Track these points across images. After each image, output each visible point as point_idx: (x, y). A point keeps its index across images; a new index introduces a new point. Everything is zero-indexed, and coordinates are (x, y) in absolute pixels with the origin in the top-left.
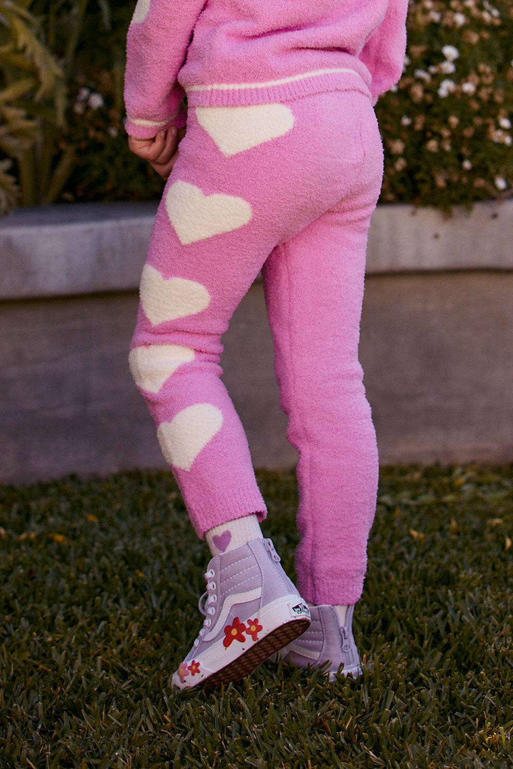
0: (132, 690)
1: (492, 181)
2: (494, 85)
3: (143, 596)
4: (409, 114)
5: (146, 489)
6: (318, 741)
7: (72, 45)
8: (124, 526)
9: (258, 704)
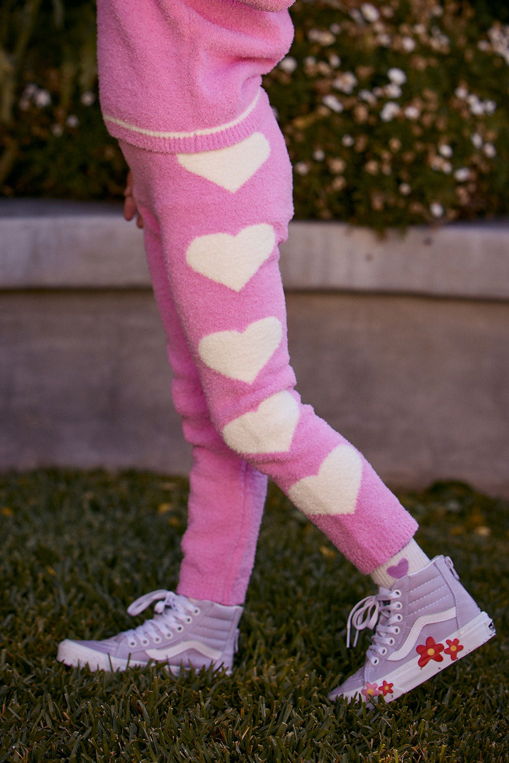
0: (34, 684)
1: (428, 207)
2: (438, 112)
3: (52, 592)
6: (213, 749)
7: (23, 41)
9: (157, 708)
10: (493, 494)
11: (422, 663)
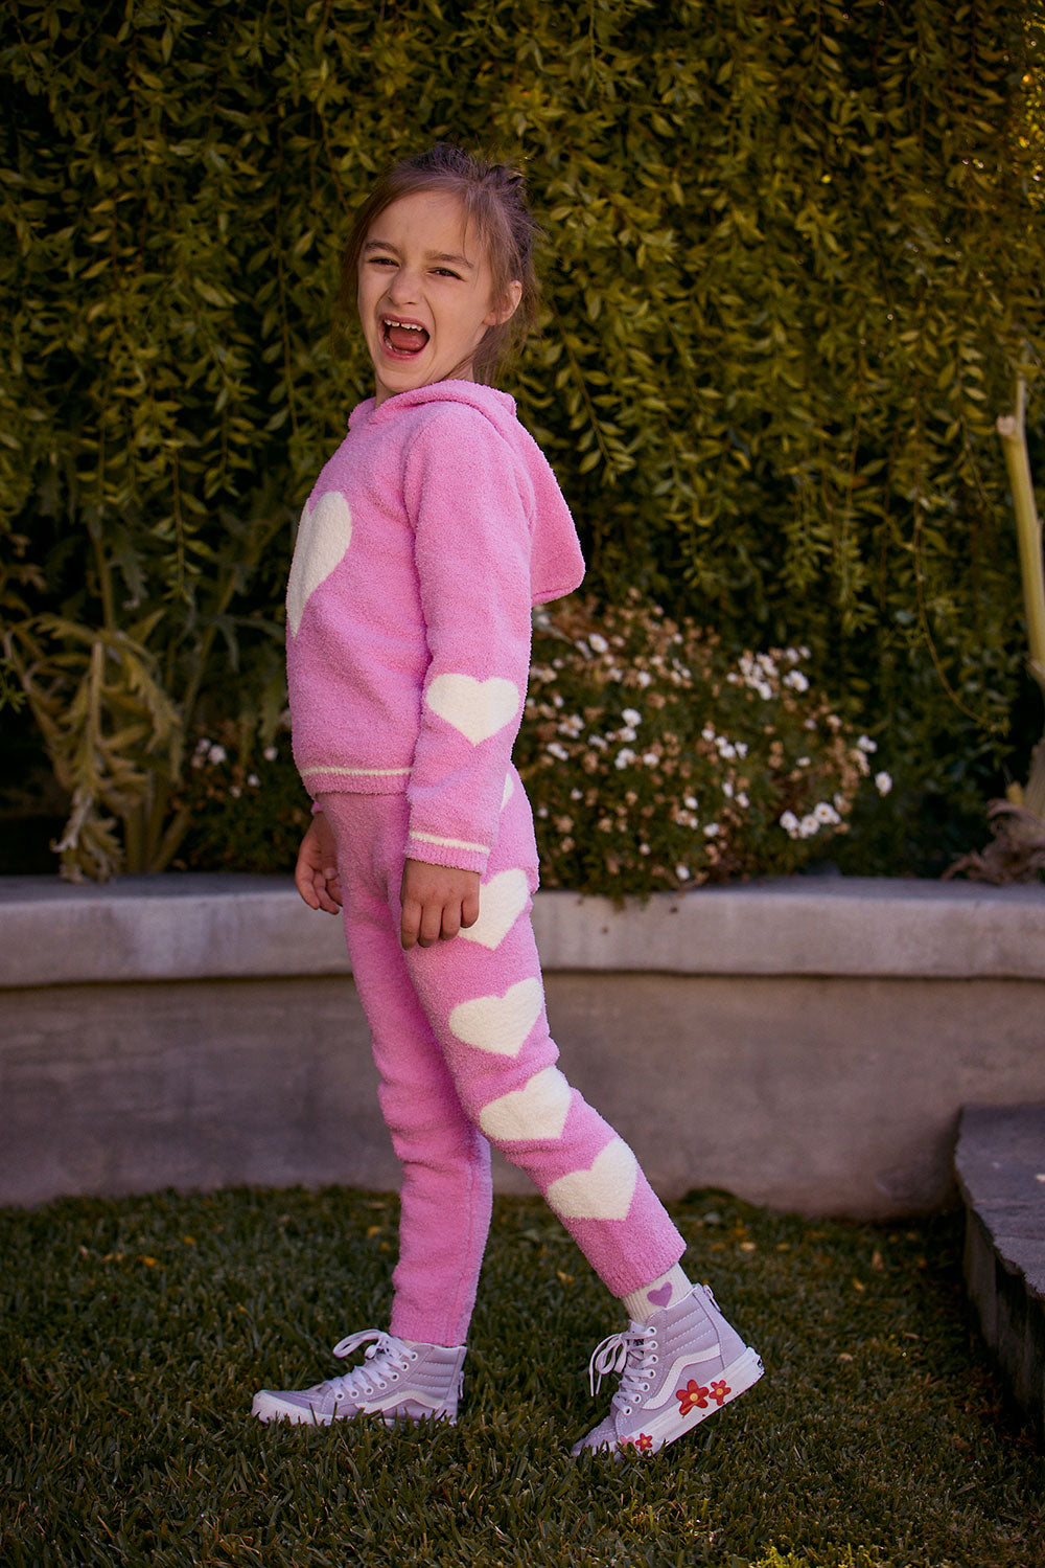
1: (673, 869)
2: (681, 757)
3: (243, 1333)
4: (580, 788)
5: (254, 1209)
6: (436, 1512)
7: (193, 688)
8: (225, 1251)
10: (759, 1202)
11: (684, 1410)
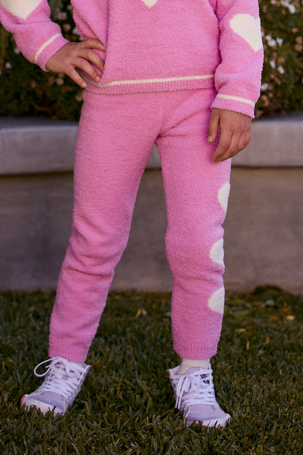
0: (3, 436)
9: (85, 448)
